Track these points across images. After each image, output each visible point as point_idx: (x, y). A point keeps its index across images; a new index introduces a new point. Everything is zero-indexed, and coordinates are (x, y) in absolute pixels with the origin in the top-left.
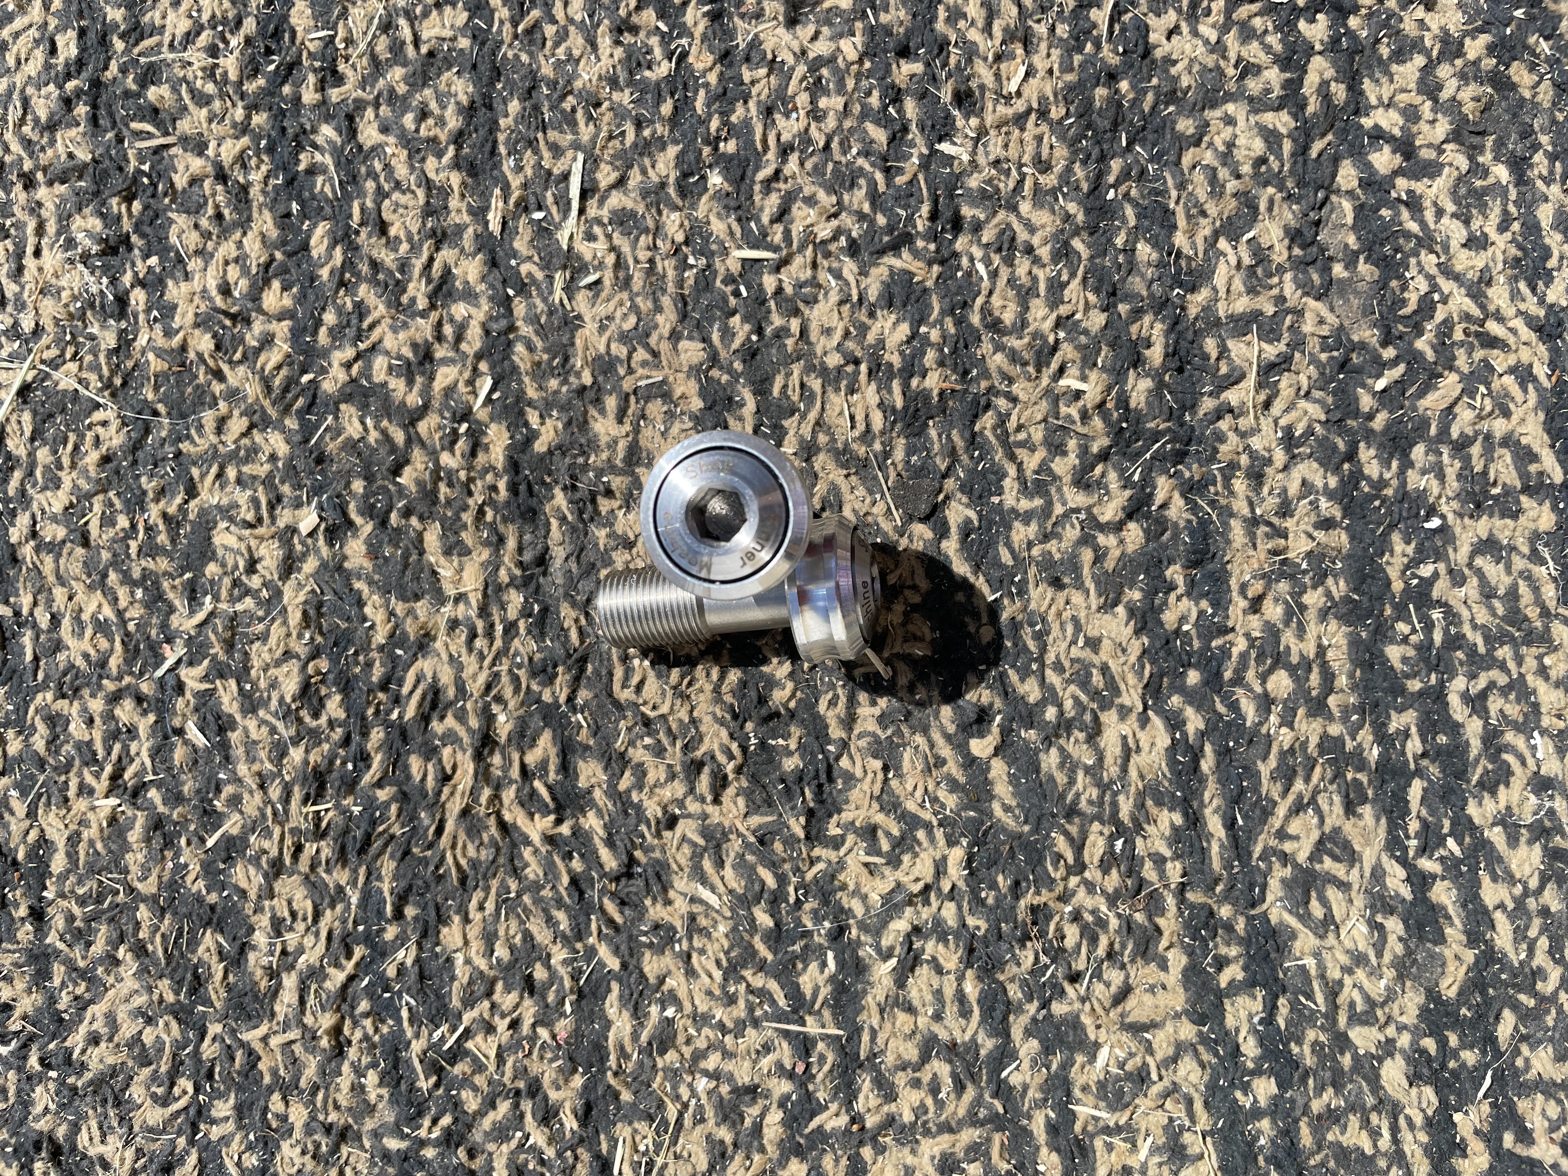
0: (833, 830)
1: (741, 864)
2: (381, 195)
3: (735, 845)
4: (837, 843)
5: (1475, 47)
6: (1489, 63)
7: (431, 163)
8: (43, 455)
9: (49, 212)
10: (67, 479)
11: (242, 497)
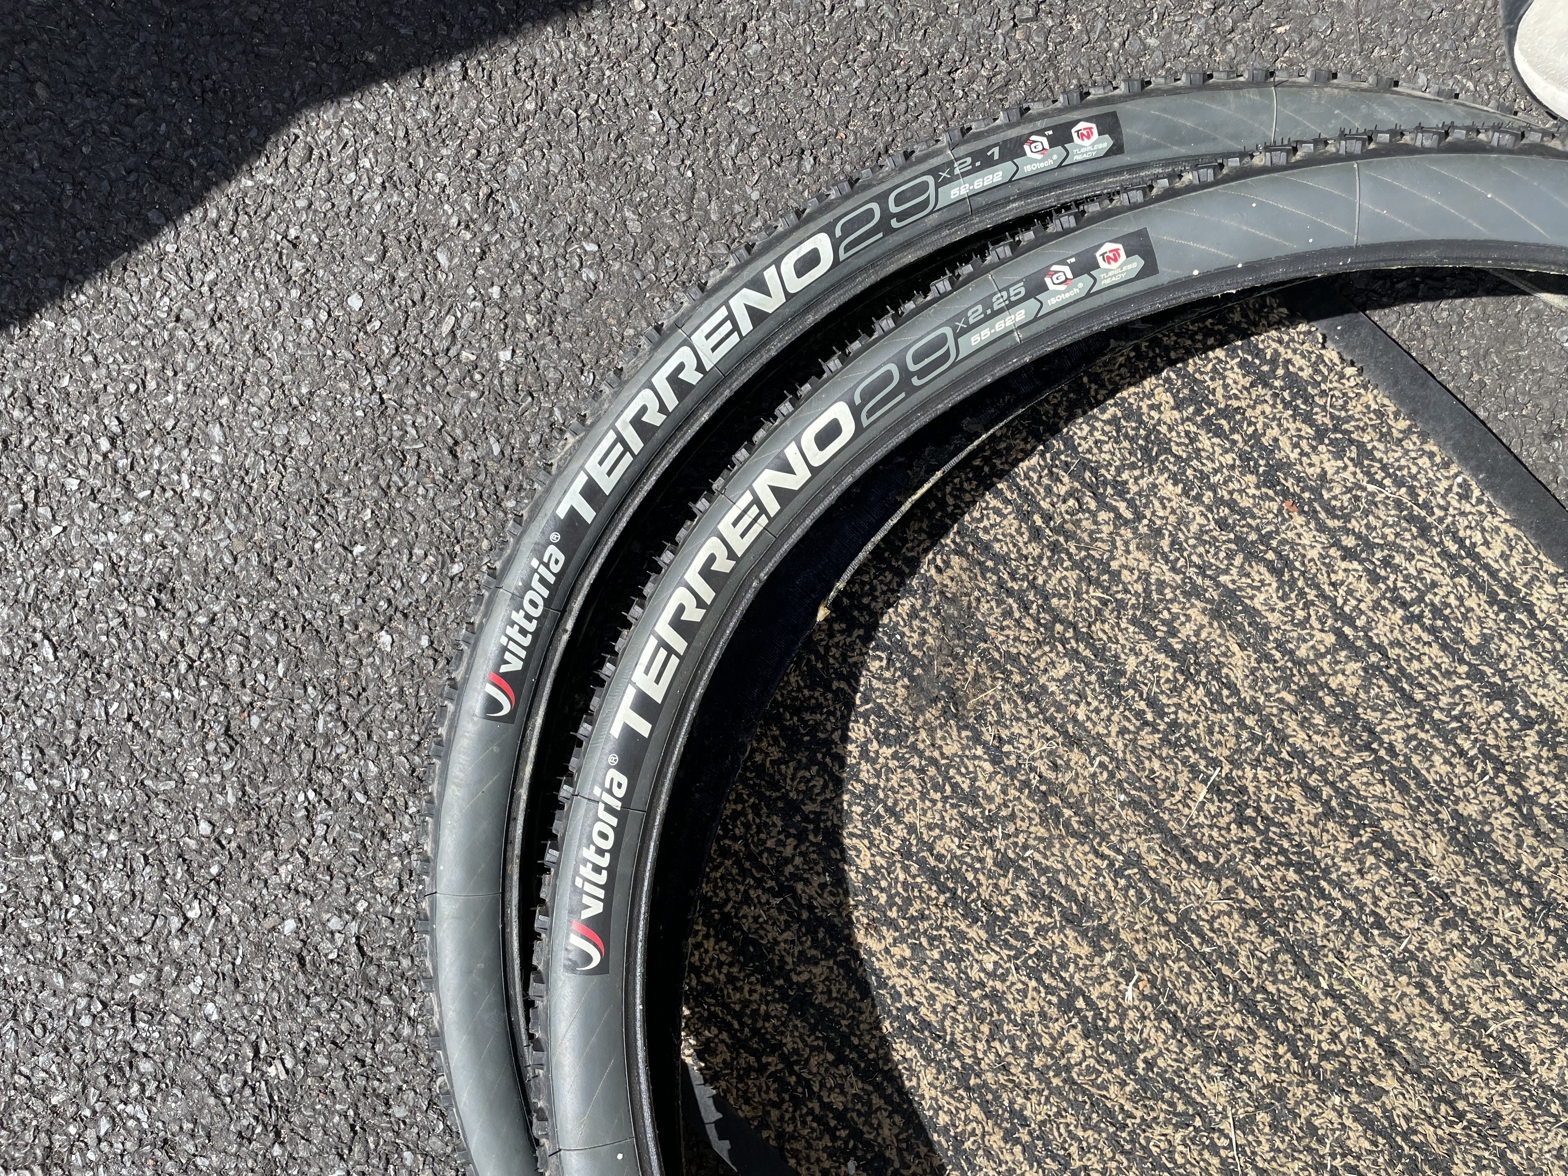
0: (1532, 1069)
1: (1515, 1095)
2: (1288, 1001)
3: (1510, 1092)
4: (1536, 1072)
5: (1544, 753)
6: (1551, 755)
7: (1295, 984)
8: (1250, 1138)
9: (1198, 1073)
10: (1262, 1139)
11: (1314, 1107)
